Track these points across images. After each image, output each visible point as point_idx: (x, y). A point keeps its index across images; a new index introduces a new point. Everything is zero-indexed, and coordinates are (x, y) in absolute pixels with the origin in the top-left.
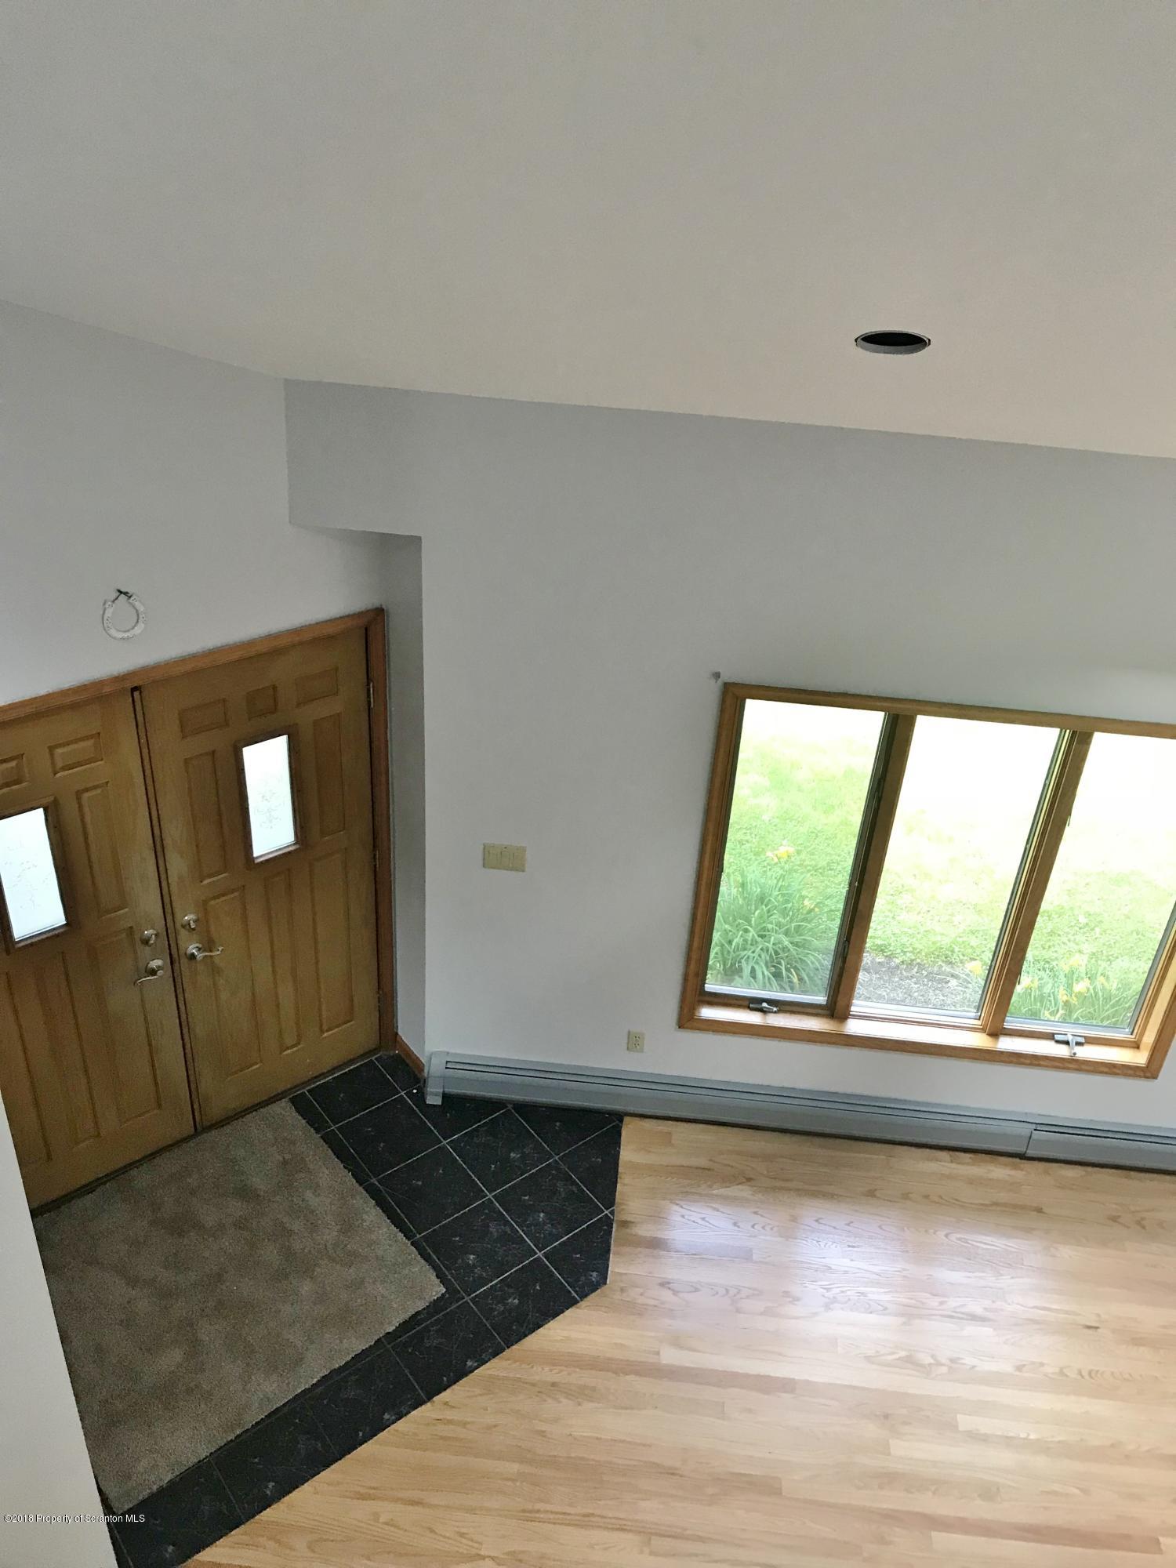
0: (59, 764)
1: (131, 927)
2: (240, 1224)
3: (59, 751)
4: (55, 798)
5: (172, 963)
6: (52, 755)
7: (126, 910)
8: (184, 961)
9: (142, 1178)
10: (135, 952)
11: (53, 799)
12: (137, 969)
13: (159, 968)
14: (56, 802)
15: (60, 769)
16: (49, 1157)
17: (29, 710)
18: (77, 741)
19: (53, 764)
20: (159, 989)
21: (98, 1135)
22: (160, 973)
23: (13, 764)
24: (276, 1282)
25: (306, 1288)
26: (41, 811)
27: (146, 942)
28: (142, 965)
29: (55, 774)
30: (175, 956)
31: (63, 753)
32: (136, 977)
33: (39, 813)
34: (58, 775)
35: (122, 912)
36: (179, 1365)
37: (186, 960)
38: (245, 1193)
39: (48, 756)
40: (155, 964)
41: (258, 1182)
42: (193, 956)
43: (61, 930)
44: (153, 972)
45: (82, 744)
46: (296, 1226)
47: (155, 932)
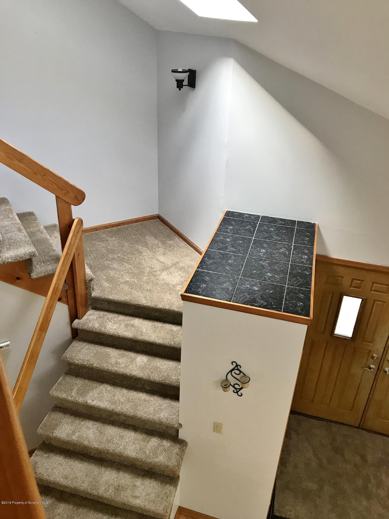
0: (373, 289)
1: (370, 351)
2: (356, 466)
3: (375, 284)
4: (367, 299)
5: (378, 369)
6: (372, 285)
7: (371, 344)
8: (382, 371)
9: (335, 428)
10: (367, 359)
11: (366, 298)
12: (366, 364)
13: (373, 368)
14: (366, 299)
15: (373, 290)
16: (313, 402)
17: (372, 268)
18: (383, 284)
19: (371, 288)
20: (370, 375)
21: (329, 406)
22: (372, 370)
23: (359, 282)
24: (356, 493)
25: (365, 503)
26: (361, 300)
27: (373, 358)
28: (368, 364)
29: (371, 291)
30: (380, 368)
31: (376, 286)
32: (364, 367)
33: (360, 300)
34: (371, 292)
35: (370, 344)
36: (314, 490)
37: (383, 372)
38: (364, 458)
39: (371, 284)
40: (372, 366)
41: (369, 458)
42: (386, 372)
43: (349, 338)
44: (370, 368)
45: (384, 286)
46: (373, 481)
47: (377, 357)
